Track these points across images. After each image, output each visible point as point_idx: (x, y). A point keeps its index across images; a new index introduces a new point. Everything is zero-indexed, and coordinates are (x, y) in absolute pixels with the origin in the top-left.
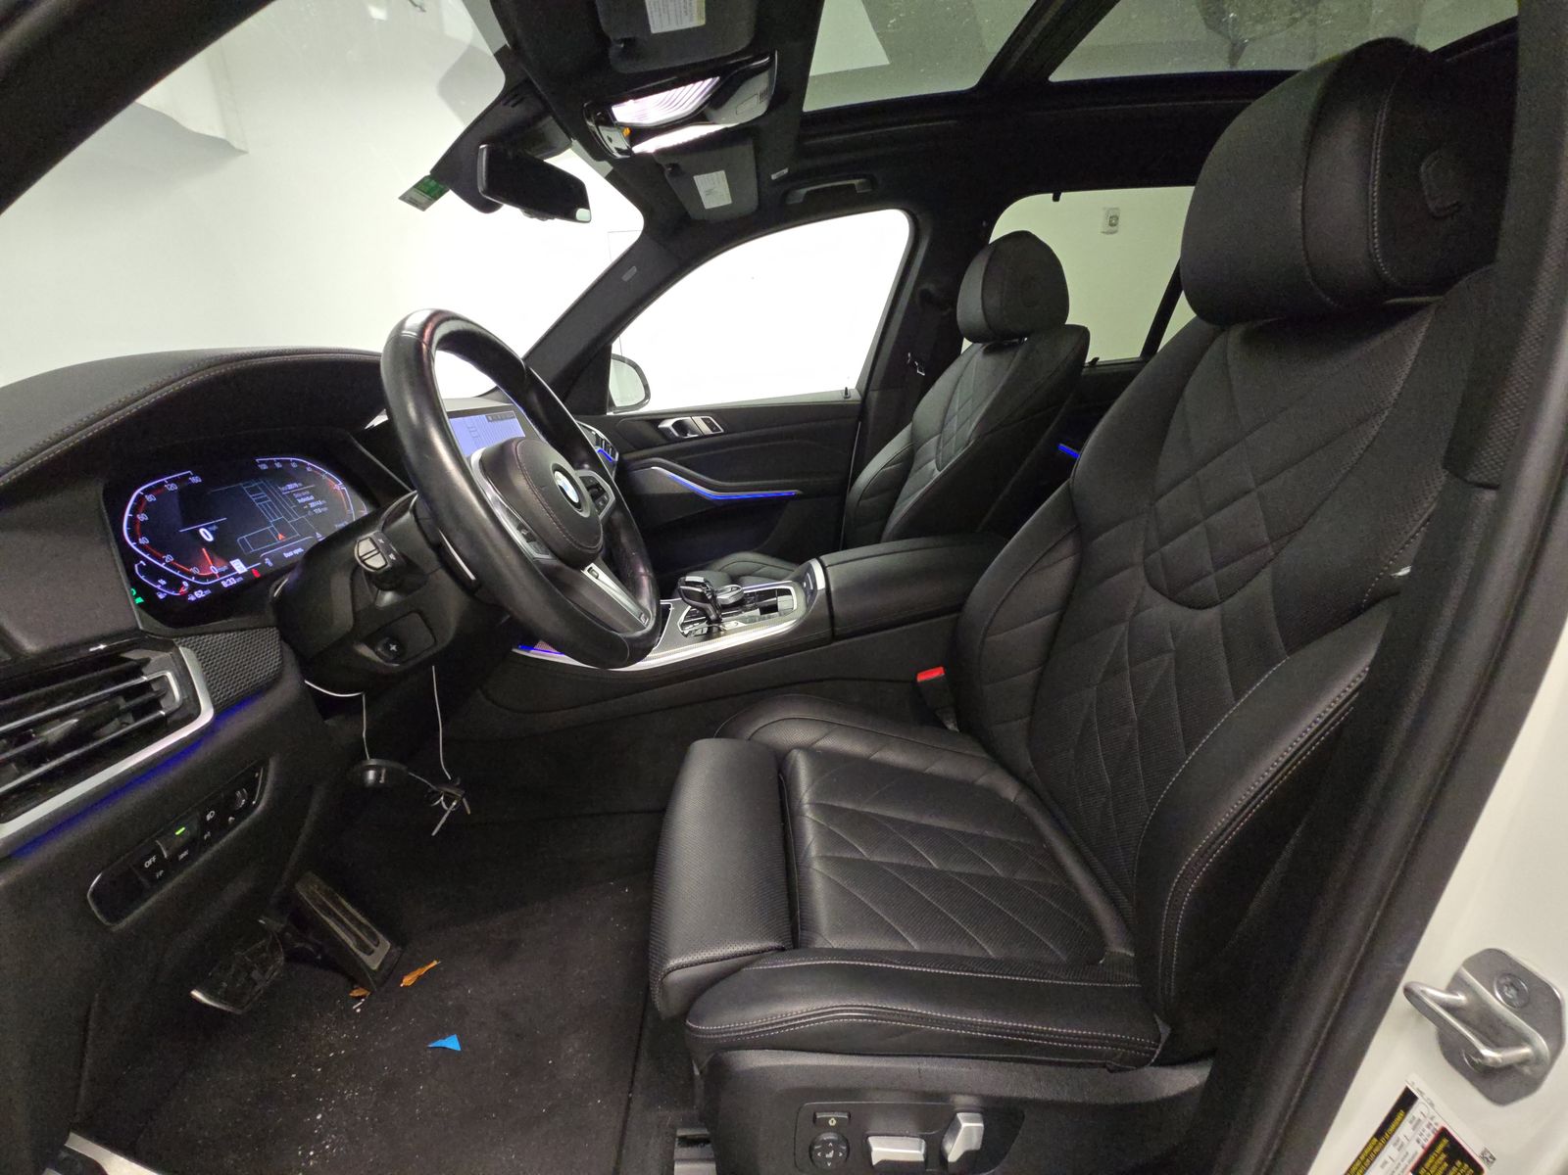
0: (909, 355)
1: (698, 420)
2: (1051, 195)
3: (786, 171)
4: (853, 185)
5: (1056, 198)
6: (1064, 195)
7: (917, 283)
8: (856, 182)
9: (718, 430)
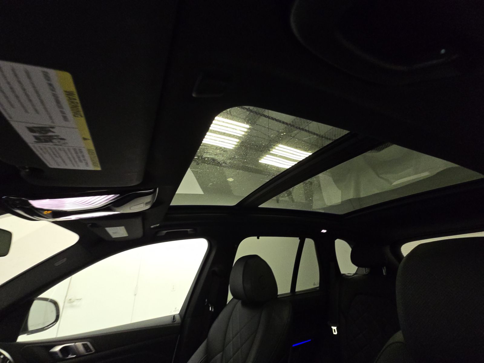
0: (206, 300)
1: (79, 345)
2: (256, 237)
3: (158, 225)
4: (187, 231)
5: (258, 238)
6: (260, 237)
7: (211, 267)
8: (189, 230)
9: (91, 351)
